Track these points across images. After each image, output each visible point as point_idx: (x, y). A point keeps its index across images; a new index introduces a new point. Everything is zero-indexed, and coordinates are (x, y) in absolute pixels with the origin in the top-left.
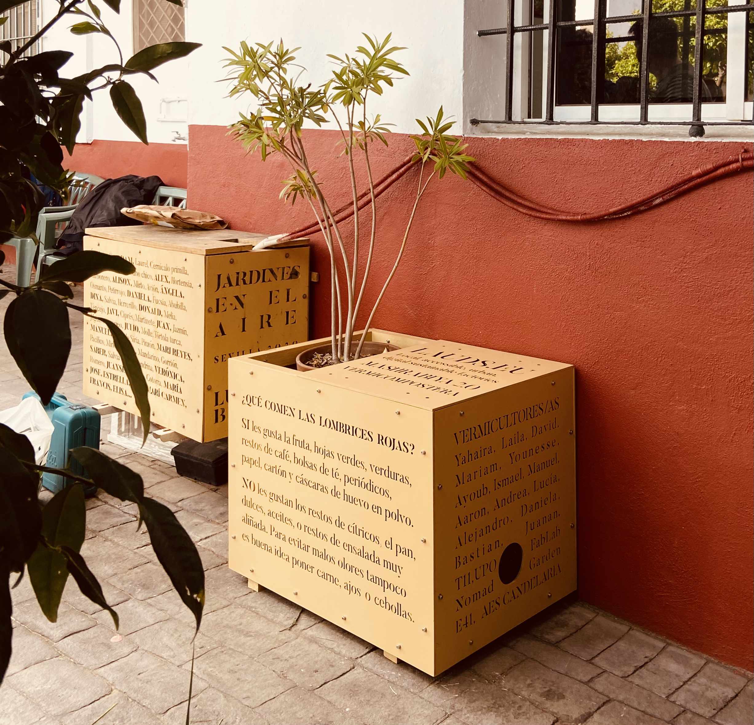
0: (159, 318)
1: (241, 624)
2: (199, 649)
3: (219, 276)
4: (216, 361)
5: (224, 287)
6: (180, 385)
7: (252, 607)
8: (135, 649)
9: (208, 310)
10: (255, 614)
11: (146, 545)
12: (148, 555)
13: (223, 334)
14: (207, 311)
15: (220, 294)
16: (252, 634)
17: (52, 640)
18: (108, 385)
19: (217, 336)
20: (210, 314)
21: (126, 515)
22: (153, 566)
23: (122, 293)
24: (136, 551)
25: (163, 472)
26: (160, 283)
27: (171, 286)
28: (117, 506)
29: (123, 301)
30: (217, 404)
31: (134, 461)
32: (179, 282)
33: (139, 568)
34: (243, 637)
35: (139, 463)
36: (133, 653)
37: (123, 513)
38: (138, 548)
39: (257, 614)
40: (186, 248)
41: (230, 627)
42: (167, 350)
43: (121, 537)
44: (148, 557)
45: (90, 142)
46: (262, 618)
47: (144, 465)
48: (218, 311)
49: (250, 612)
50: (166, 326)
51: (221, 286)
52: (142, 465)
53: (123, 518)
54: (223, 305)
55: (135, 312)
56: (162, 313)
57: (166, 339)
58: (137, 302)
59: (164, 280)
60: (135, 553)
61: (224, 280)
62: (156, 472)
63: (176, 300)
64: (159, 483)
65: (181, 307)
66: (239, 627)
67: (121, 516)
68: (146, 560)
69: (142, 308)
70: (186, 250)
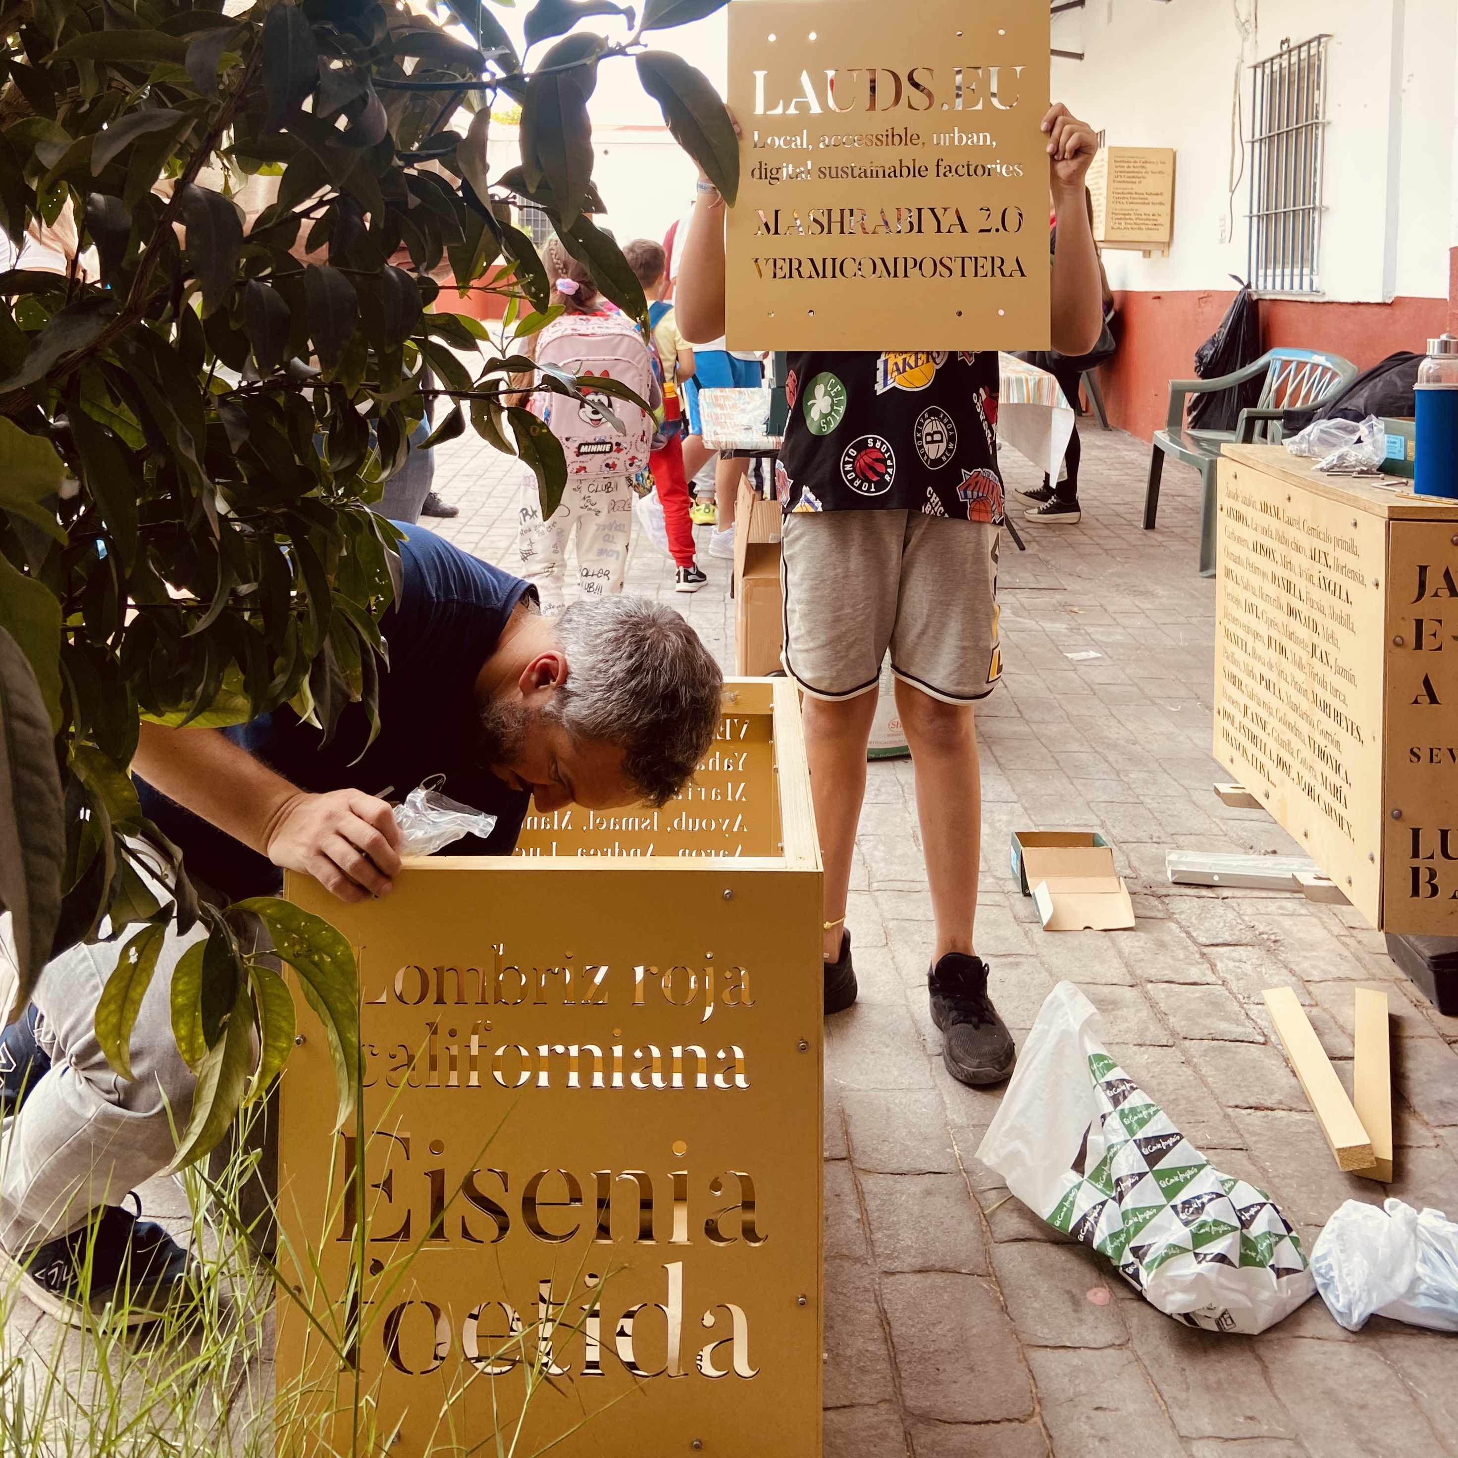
0: (1316, 639)
1: (1363, 1407)
2: (1241, 1420)
3: (1423, 569)
4: (1415, 759)
5: (1436, 595)
6: (1345, 789)
7: (1410, 1376)
8: (1117, 1342)
9: (1393, 643)
10: (1409, 1399)
11: (1256, 1108)
12: (1248, 1132)
13: (1433, 700)
14: (1391, 644)
15: (1426, 608)
16: (1376, 1448)
17: (991, 1232)
18: (1245, 751)
19: (1416, 702)
20: (1398, 650)
21: (1248, 1023)
22: (1246, 1162)
23: (1264, 574)
24: (1230, 1111)
25: (1358, 959)
26: (1318, 566)
27: (1334, 576)
28: (1241, 997)
29: (1265, 591)
30: (1416, 854)
31: (1312, 915)
32: (1342, 569)
33: (1218, 1155)
34: (1352, 1445)
35: (1323, 923)
36: (1111, 1351)
37: (1244, 1017)
38: (1237, 1107)
39: (1415, 1400)
40: (1356, 499)
41: (1337, 1402)
42: (1325, 707)
43: (1216, 1069)
44: (1246, 1136)
45: (1389, 301)
46: (1420, 1418)
47: (1329, 931)
48: (1419, 646)
49: (1400, 1386)
50: (1324, 658)
51: (1429, 592)
52: (1325, 928)
53: (1240, 1029)
54: (1434, 635)
55: (1281, 617)
56: (1320, 629)
57: (1324, 685)
58: (1285, 598)
59: (1323, 560)
60: (1227, 1116)
61: (1435, 580)
62: (1346, 953)
63: (1339, 605)
64: (1340, 979)
65: (1345, 621)
66: (1355, 1411)
67: (1238, 1023)
68: (1238, 1143)
69: (1291, 612)
70: (1354, 502)
